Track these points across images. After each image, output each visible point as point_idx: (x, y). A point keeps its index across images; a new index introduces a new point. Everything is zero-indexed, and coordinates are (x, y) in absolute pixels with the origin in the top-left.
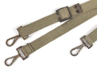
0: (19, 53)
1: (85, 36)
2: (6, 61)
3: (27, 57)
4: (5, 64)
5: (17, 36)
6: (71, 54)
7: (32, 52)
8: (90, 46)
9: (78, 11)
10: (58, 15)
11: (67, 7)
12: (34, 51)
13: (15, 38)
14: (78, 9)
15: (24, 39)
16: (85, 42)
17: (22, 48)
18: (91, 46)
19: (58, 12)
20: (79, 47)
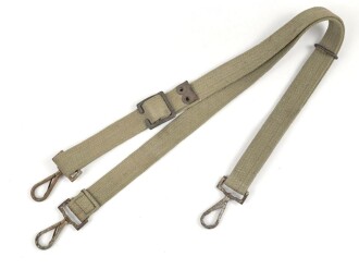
0: (64, 214)
1: (225, 178)
2: (37, 239)
3: (85, 222)
4: (37, 244)
5: (54, 176)
6: (204, 225)
7: (95, 209)
8: (242, 197)
9: (187, 99)
10: (143, 115)
11: (161, 94)
12: (100, 205)
13: (52, 182)
14: (187, 95)
15: (72, 179)
16: (229, 190)
17: (70, 203)
18: (245, 197)
19: (141, 106)
20: (217, 204)
